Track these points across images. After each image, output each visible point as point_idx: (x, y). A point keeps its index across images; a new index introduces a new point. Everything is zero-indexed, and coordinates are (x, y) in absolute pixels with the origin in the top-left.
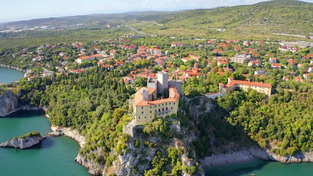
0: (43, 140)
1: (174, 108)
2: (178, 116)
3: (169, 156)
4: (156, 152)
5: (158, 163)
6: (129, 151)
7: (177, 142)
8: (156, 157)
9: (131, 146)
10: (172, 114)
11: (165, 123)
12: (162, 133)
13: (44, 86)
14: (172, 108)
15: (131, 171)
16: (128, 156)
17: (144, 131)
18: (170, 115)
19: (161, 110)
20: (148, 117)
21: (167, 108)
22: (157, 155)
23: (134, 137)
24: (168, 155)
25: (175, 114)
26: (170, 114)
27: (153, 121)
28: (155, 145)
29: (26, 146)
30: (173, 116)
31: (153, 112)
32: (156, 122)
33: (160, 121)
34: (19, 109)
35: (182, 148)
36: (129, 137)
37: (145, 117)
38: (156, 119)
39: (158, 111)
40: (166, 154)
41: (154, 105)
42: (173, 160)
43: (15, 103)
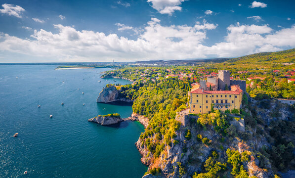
0: (121, 121)
1: (235, 102)
2: (241, 112)
3: (229, 161)
4: (211, 151)
5: (213, 167)
6: (179, 142)
7: (240, 144)
8: (210, 158)
9: (181, 136)
10: (233, 109)
11: (223, 117)
12: (219, 128)
13: (139, 87)
14: (233, 102)
15: (178, 169)
16: (176, 148)
17: (198, 121)
18: (231, 110)
19: (219, 102)
20: (204, 107)
21: (226, 101)
22: (212, 156)
23: (186, 126)
24: (227, 159)
25: (237, 110)
26: (231, 108)
27: (209, 112)
28: (210, 141)
29: (106, 124)
30: (234, 111)
31: (210, 102)
32: (212, 114)
33: (217, 114)
34: (118, 100)
35: (249, 153)
36: (180, 125)
37: (200, 107)
38: (213, 111)
39: (215, 102)
40: (225, 158)
41: (210, 95)
42: (235, 167)
43: (116, 95)
